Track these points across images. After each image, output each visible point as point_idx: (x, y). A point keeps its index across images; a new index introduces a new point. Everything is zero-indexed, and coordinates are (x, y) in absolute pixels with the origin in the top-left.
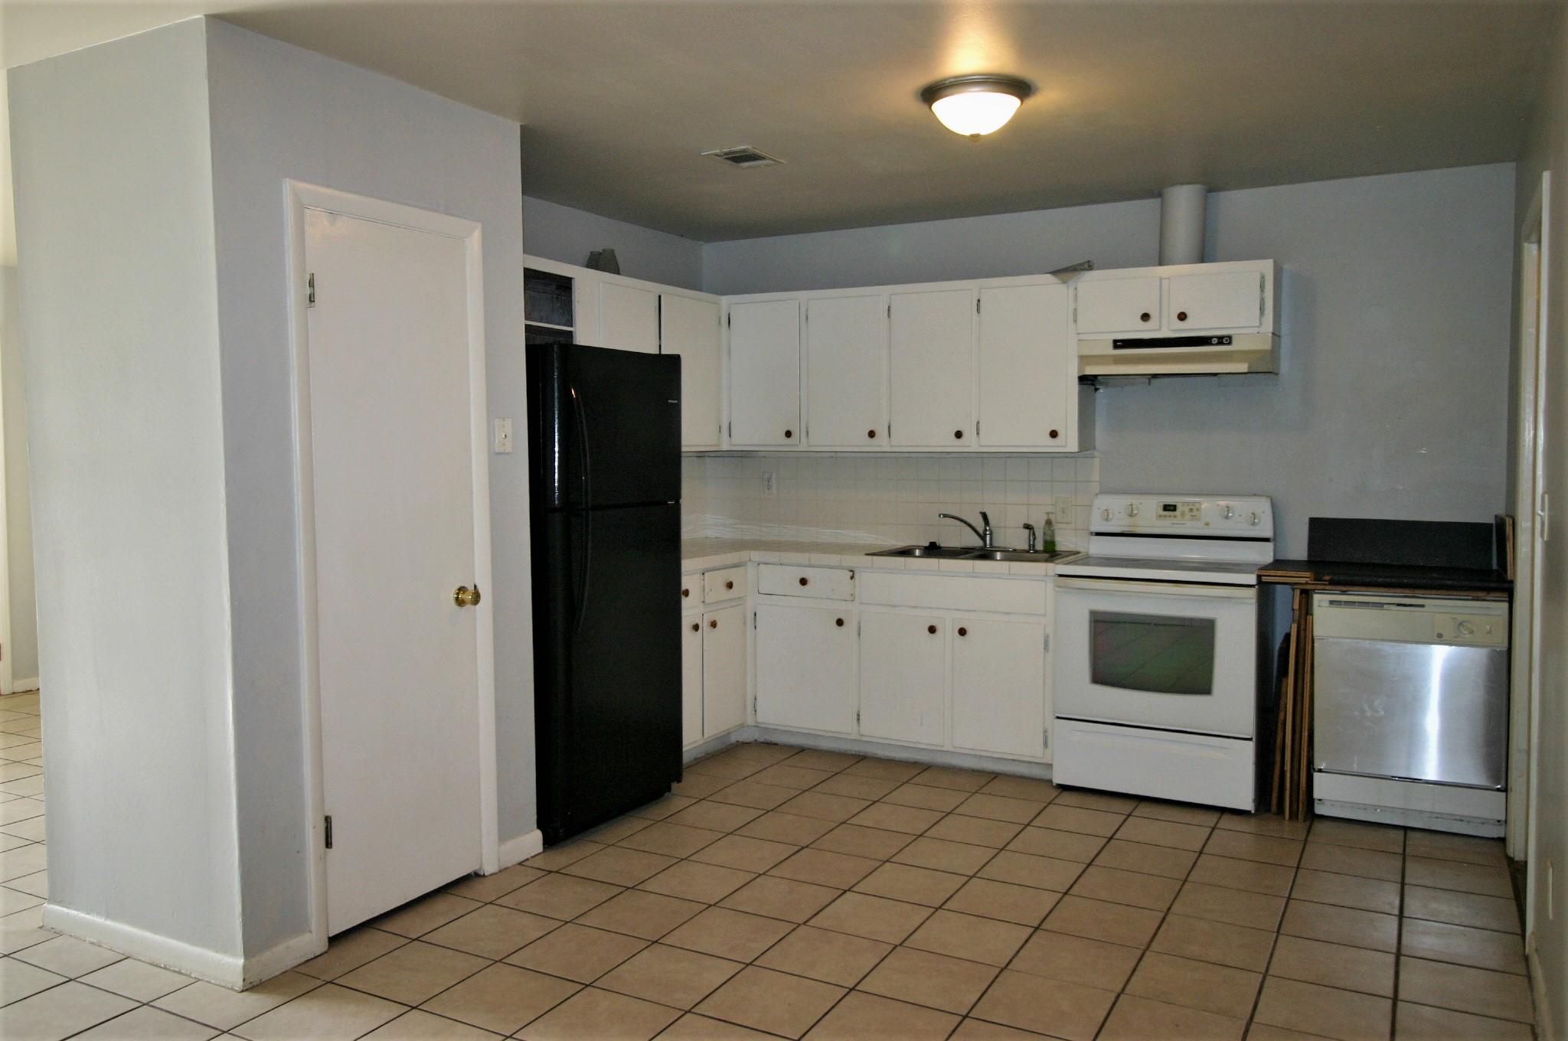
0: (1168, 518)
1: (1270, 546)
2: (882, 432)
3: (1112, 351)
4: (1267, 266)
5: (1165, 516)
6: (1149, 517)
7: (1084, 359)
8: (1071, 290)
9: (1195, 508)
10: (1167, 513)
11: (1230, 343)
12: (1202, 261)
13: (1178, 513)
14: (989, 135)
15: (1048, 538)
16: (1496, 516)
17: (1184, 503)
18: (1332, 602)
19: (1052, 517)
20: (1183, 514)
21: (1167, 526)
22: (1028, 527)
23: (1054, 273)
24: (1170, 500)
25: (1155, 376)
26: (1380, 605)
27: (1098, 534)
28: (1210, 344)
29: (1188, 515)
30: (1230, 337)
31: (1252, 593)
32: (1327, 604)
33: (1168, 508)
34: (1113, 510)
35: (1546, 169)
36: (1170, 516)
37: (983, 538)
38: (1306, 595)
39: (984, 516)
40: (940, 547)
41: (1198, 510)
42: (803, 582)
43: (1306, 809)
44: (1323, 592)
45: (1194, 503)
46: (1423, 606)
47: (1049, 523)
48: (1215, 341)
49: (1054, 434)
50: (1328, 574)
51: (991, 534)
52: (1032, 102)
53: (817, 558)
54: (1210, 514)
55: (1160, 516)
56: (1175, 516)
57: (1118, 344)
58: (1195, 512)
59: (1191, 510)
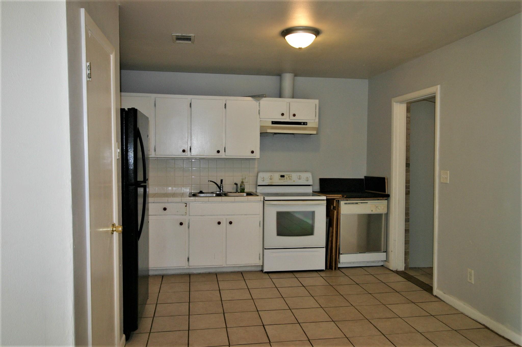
0: (282, 180)
1: (311, 187)
3: (270, 125)
4: (317, 101)
5: (281, 179)
6: (277, 179)
7: (262, 127)
8: (258, 103)
9: (290, 176)
10: (282, 178)
11: (307, 125)
12: (293, 98)
13: (285, 177)
14: (304, 48)
15: (242, 187)
16: (365, 177)
17: (287, 175)
18: (345, 203)
19: (244, 181)
20: (287, 178)
21: (282, 182)
22: (236, 184)
23: (252, 96)
24: (283, 174)
25: (275, 133)
26: (357, 203)
27: (260, 186)
28: (301, 125)
29: (288, 178)
30: (307, 123)
31: (325, 202)
32: (344, 204)
33: (282, 176)
34: (264, 178)
35: (439, 84)
36: (283, 179)
37: (219, 188)
38: (338, 202)
39: (222, 181)
41: (291, 177)
42: (165, 209)
44: (343, 200)
46: (367, 203)
47: (242, 182)
48: (302, 124)
49: (253, 152)
51: (223, 187)
52: (320, 38)
53: (171, 199)
54: (295, 178)
55: (280, 179)
56: (284, 179)
57: (273, 123)
58: (290, 178)
59: (289, 177)
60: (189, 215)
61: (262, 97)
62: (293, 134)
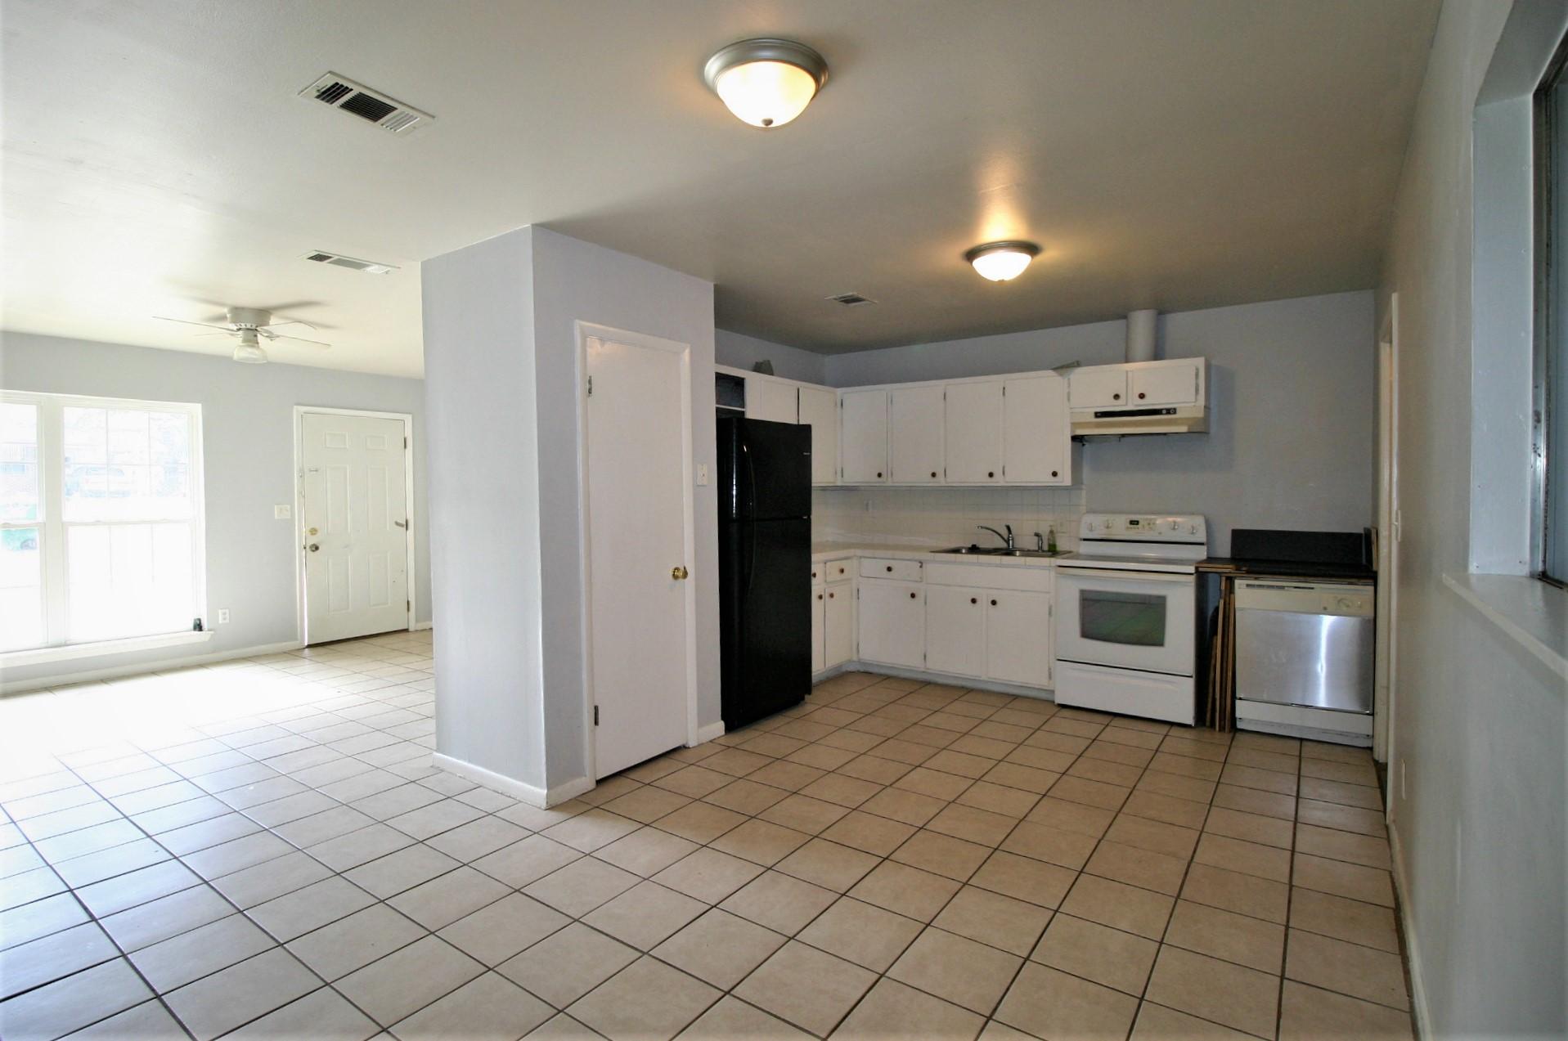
0: (1133, 529)
1: (1204, 548)
2: (940, 474)
3: (1094, 420)
4: (1200, 362)
5: (1131, 528)
6: (1119, 526)
7: (1074, 425)
8: (1066, 379)
9: (1151, 522)
10: (1132, 526)
11: (1175, 413)
12: (1156, 359)
13: (1140, 525)
14: (1010, 281)
15: (1051, 542)
16: (1365, 529)
17: (1144, 520)
18: (1248, 585)
19: (1054, 529)
20: (1144, 526)
21: (1133, 534)
22: (1037, 535)
23: (1055, 369)
24: (1135, 517)
25: (1123, 435)
26: (1282, 588)
27: (1085, 540)
28: (1161, 414)
29: (1147, 527)
30: (1175, 409)
31: (1192, 579)
32: (1244, 586)
33: (1133, 522)
34: (1095, 524)
35: (1395, 291)
36: (1135, 528)
37: (1007, 542)
38: (1230, 581)
39: (1008, 528)
40: (978, 548)
41: (1154, 524)
42: (889, 569)
43: (1231, 725)
44: (1242, 578)
45: (1151, 520)
46: (1312, 588)
47: (1052, 532)
48: (1164, 412)
49: (1055, 474)
50: (1245, 566)
51: (1013, 540)
52: (1040, 258)
53: (898, 554)
54: (1162, 525)
55: (1128, 528)
56: (1138, 528)
57: (1098, 415)
58: (1151, 526)
59: (1149, 524)
60: (927, 584)
61: (1075, 366)
62: (1165, 434)
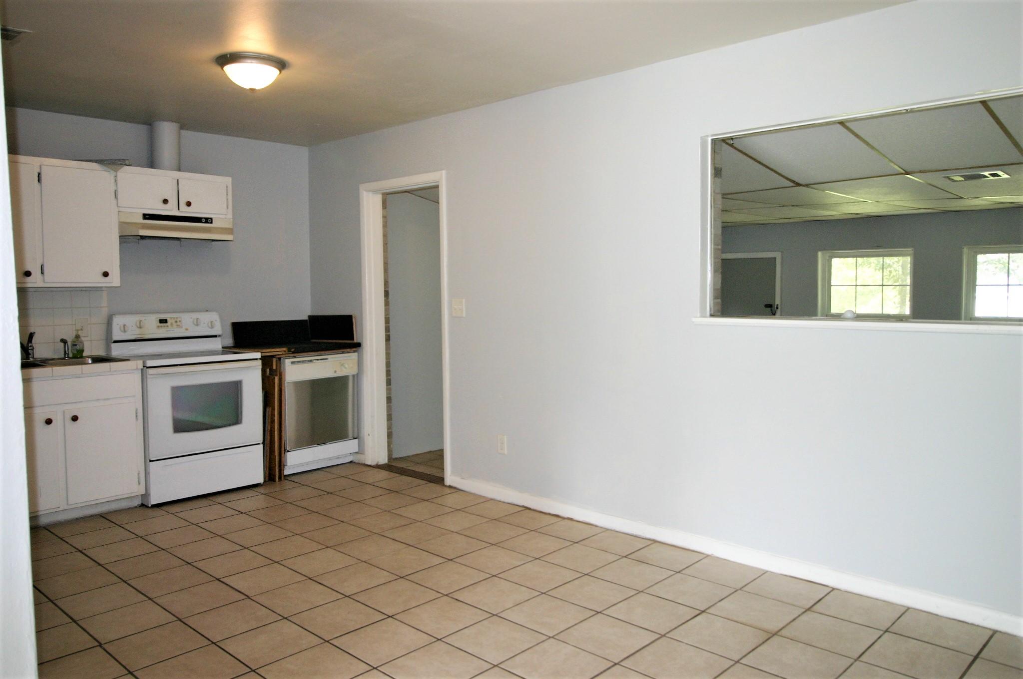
0: (163, 328)
1: (218, 339)
3: (141, 220)
4: (228, 180)
5: (161, 326)
6: (152, 328)
7: (122, 225)
8: (113, 176)
9: (178, 320)
10: (162, 324)
11: (212, 223)
13: (169, 324)
15: (78, 347)
16: (309, 316)
17: (171, 318)
19: (80, 333)
20: (172, 324)
21: (163, 332)
22: (64, 341)
24: (163, 317)
26: (311, 361)
28: (200, 222)
29: (175, 324)
30: (211, 219)
31: (260, 362)
32: (290, 364)
33: (163, 321)
34: (124, 325)
36: (164, 326)
37: (26, 350)
38: (279, 361)
39: (31, 335)
41: (180, 321)
44: (289, 358)
45: (177, 318)
46: (327, 359)
47: (77, 337)
48: (204, 220)
49: (106, 274)
51: (33, 349)
54: (187, 323)
55: (158, 327)
56: (167, 326)
57: (146, 217)
58: (178, 323)
59: (176, 322)
61: (122, 164)
62: (178, 239)
